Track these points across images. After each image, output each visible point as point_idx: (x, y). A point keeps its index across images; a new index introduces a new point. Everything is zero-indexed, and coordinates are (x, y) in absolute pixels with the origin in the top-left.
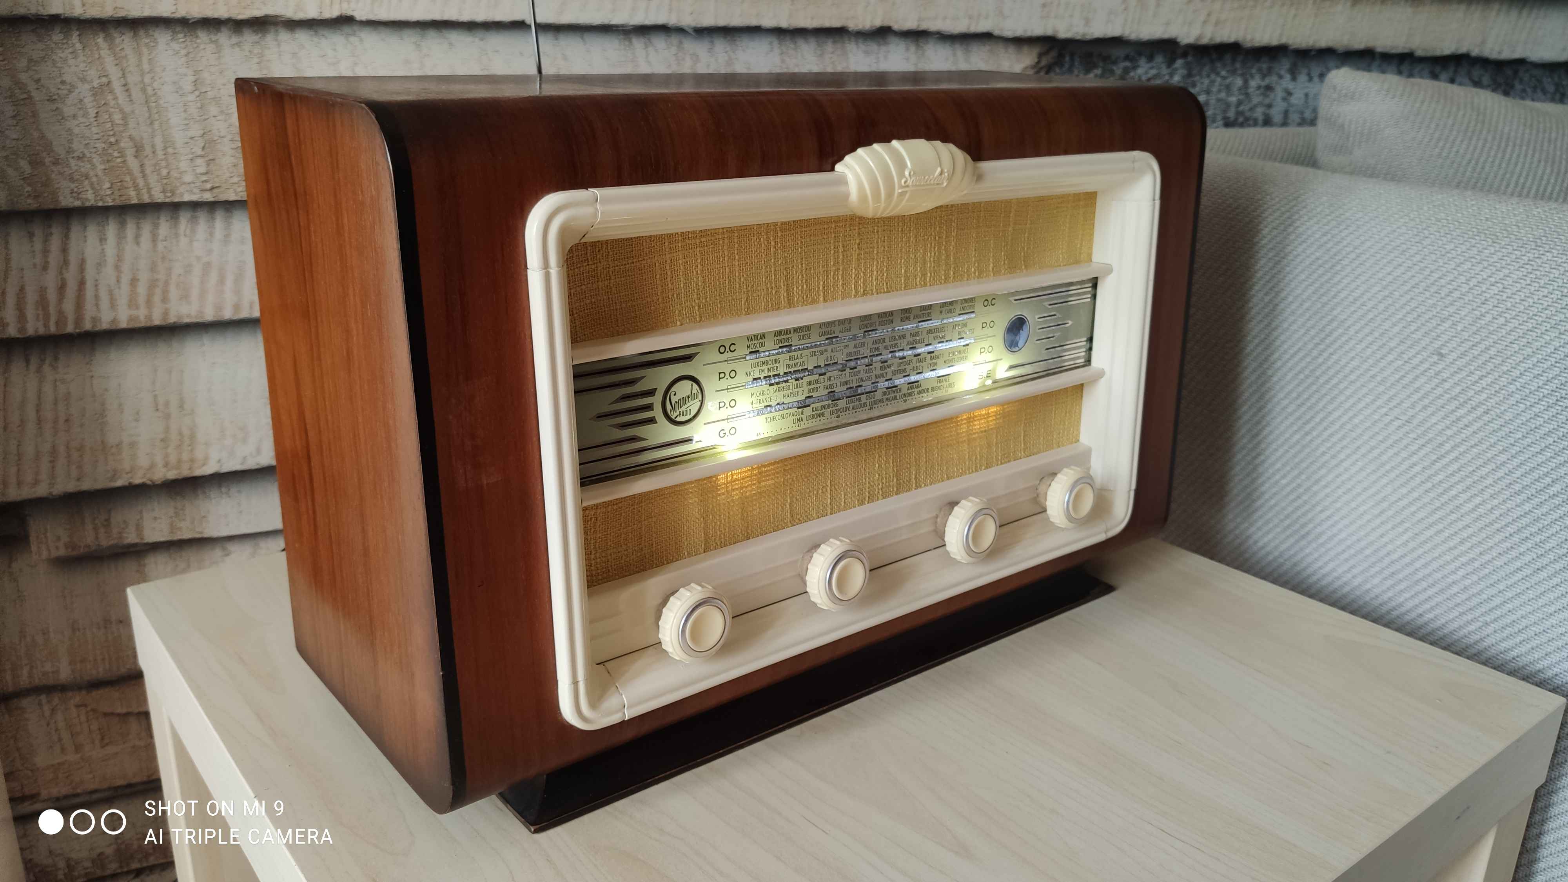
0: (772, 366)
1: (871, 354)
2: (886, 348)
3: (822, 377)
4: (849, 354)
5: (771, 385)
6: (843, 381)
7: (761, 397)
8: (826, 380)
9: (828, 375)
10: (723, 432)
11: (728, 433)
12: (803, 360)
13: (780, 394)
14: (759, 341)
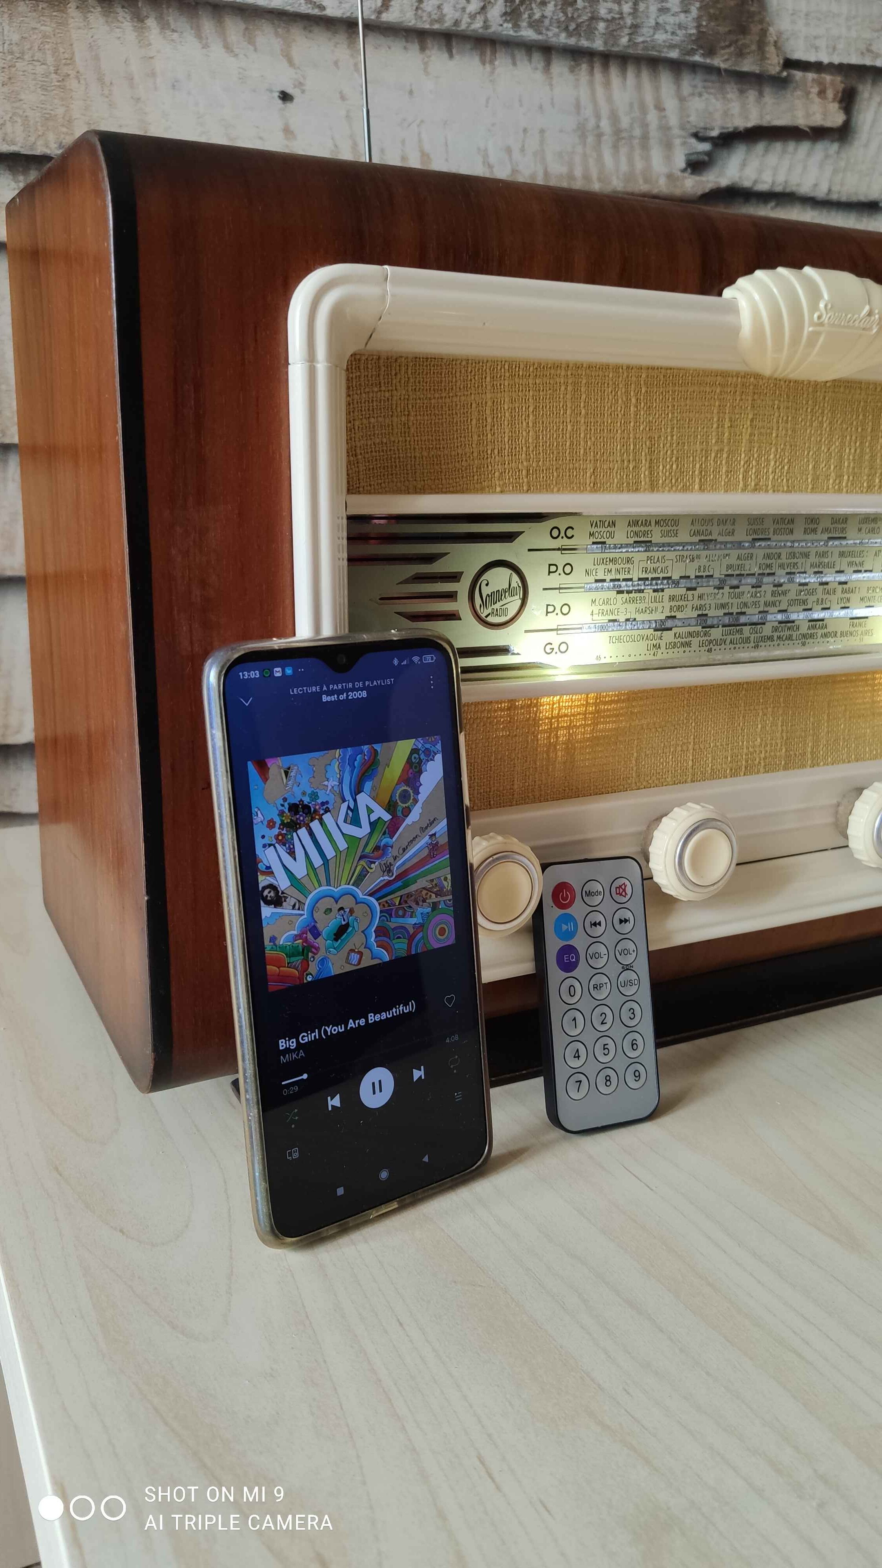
0: (622, 566)
1: (761, 572)
2: (782, 566)
3: (690, 593)
4: (729, 567)
5: (619, 592)
6: (720, 602)
7: (608, 607)
8: (696, 597)
9: (700, 590)
10: (549, 647)
11: (556, 650)
12: (663, 565)
13: (632, 607)
14: (606, 530)
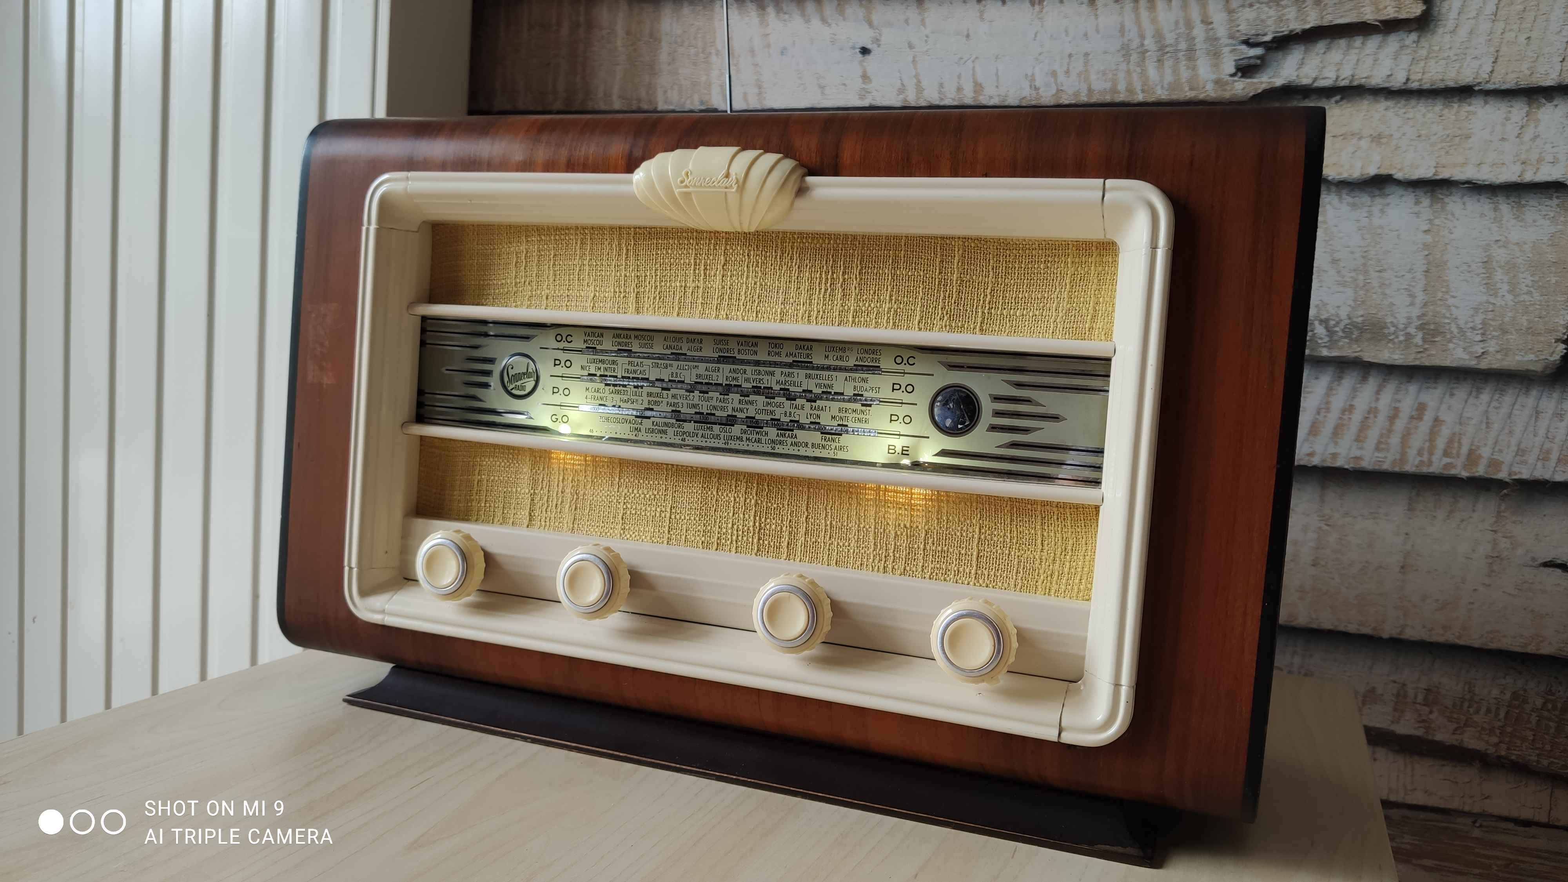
0: (609, 366)
1: (728, 383)
3: (665, 392)
4: (698, 376)
5: (607, 385)
6: (691, 402)
7: (596, 394)
8: (670, 396)
9: (673, 391)
10: (554, 417)
11: (560, 420)
12: (642, 369)
13: (617, 397)
14: (596, 339)
